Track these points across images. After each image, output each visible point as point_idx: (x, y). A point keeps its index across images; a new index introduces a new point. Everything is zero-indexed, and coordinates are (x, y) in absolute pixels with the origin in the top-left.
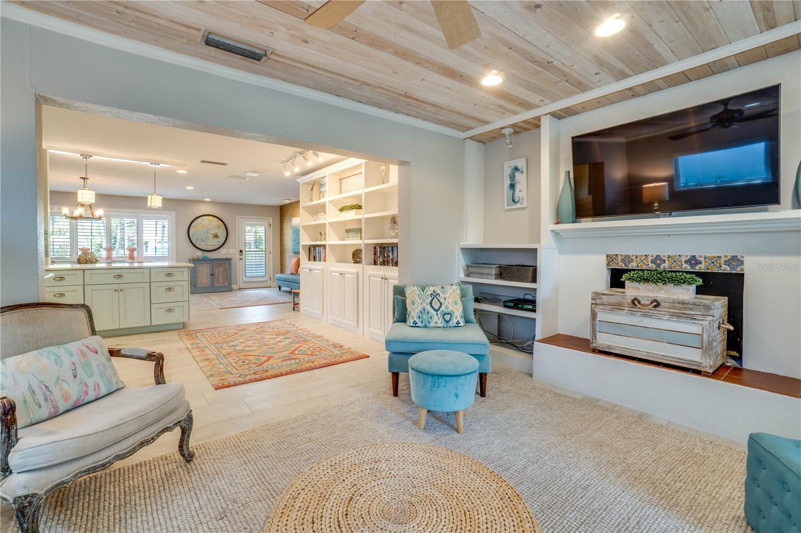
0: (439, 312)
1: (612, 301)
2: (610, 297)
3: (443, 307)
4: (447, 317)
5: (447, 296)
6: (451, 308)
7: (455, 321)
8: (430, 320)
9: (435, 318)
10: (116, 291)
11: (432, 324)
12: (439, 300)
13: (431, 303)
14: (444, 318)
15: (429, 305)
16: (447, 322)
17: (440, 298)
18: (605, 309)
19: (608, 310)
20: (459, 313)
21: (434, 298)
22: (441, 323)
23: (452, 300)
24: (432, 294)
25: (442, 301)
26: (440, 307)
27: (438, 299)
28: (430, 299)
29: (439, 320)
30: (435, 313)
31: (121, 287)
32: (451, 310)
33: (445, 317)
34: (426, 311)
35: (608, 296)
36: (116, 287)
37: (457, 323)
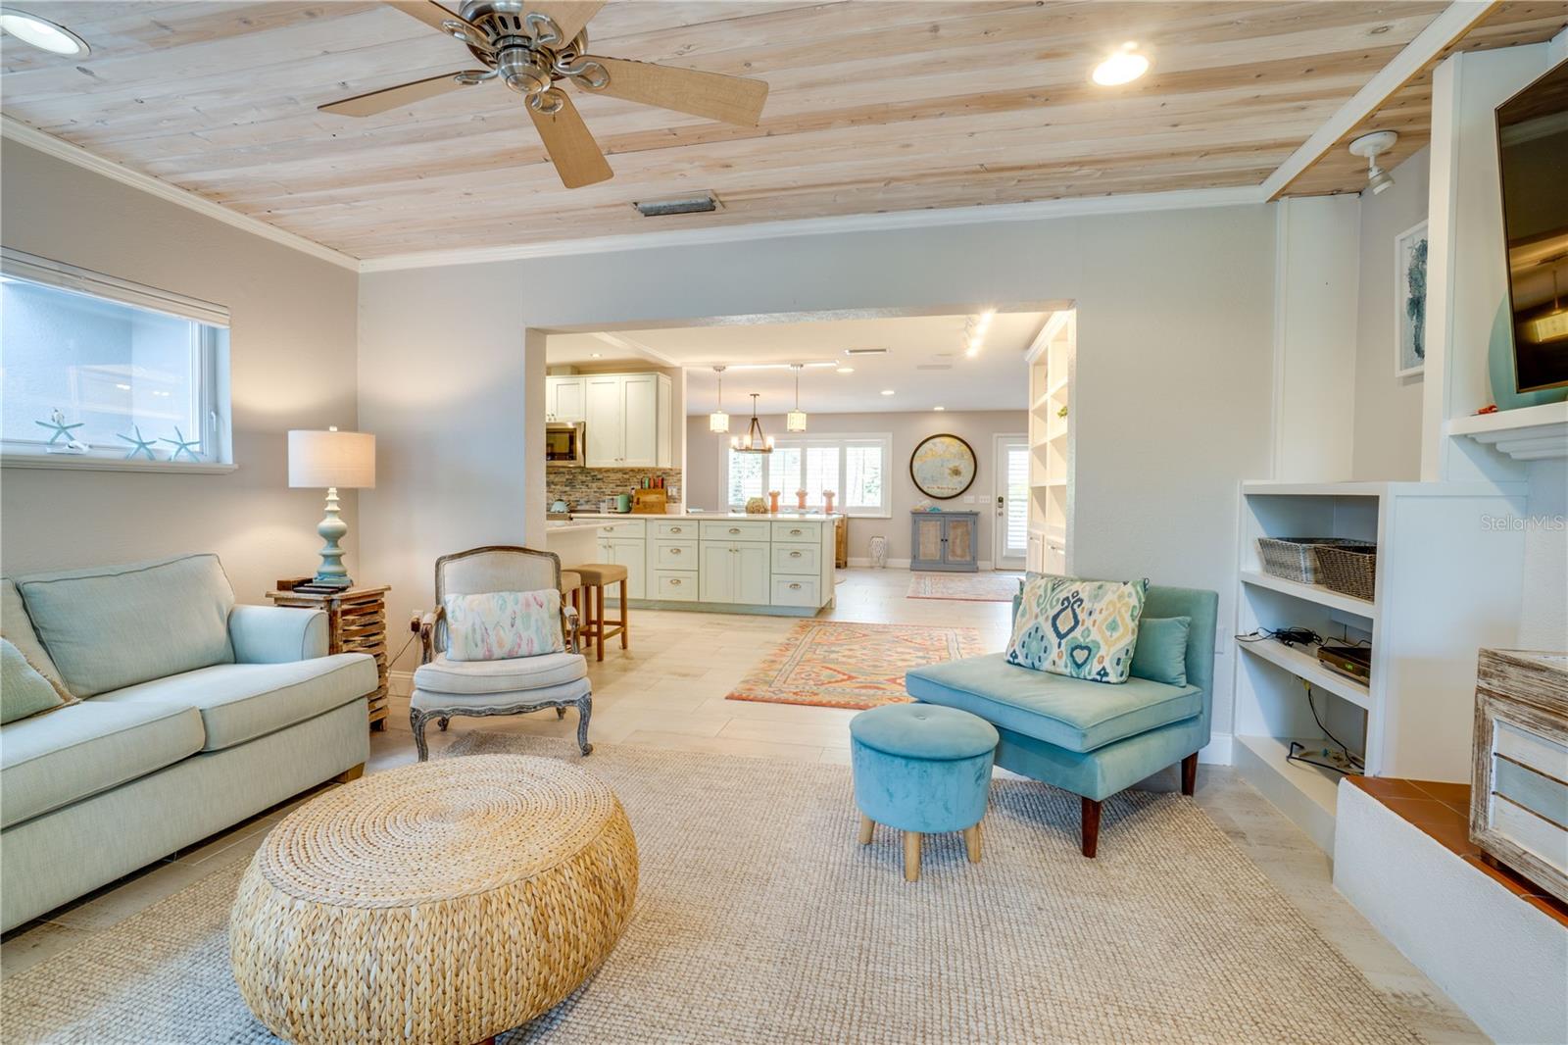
0: (1063, 642)
1: (1535, 690)
2: (1531, 674)
3: (1079, 629)
4: (1080, 656)
5: (1097, 606)
6: (1095, 635)
7: (1096, 667)
8: (1042, 654)
9: (1055, 650)
10: (730, 550)
11: (1046, 665)
12: (1075, 616)
13: (1055, 618)
14: (1072, 655)
15: (1050, 621)
16: (1079, 666)
17: (1078, 611)
18: (1513, 718)
19: (1523, 722)
20: (1113, 650)
21: (1067, 607)
22: (1064, 666)
23: (1106, 619)
24: (1067, 599)
25: (1080, 617)
26: (1072, 629)
27: (1073, 610)
28: (1059, 607)
29: (1060, 657)
30: (1055, 640)
31: (739, 545)
32: (1093, 641)
33: (1075, 653)
34: (1040, 634)
35: (1524, 672)
36: (731, 545)
37: (1099, 673)
